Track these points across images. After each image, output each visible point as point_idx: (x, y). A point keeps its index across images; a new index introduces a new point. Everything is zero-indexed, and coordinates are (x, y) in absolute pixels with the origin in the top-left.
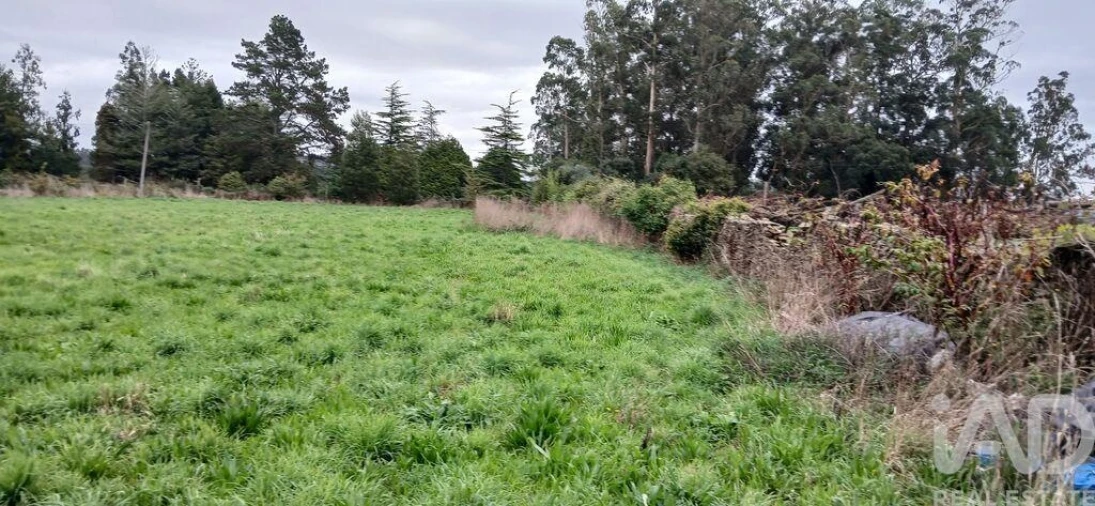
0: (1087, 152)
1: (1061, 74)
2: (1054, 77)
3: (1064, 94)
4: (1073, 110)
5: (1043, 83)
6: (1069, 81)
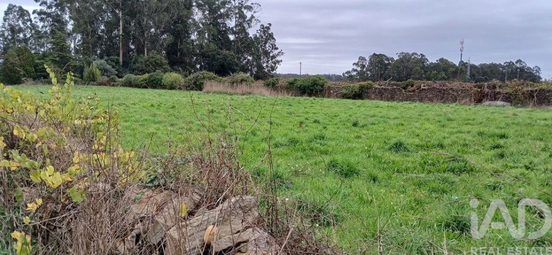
0: (278, 55)
1: (269, 24)
2: (266, 25)
3: (270, 32)
4: (273, 38)
5: (262, 27)
6: (271, 27)
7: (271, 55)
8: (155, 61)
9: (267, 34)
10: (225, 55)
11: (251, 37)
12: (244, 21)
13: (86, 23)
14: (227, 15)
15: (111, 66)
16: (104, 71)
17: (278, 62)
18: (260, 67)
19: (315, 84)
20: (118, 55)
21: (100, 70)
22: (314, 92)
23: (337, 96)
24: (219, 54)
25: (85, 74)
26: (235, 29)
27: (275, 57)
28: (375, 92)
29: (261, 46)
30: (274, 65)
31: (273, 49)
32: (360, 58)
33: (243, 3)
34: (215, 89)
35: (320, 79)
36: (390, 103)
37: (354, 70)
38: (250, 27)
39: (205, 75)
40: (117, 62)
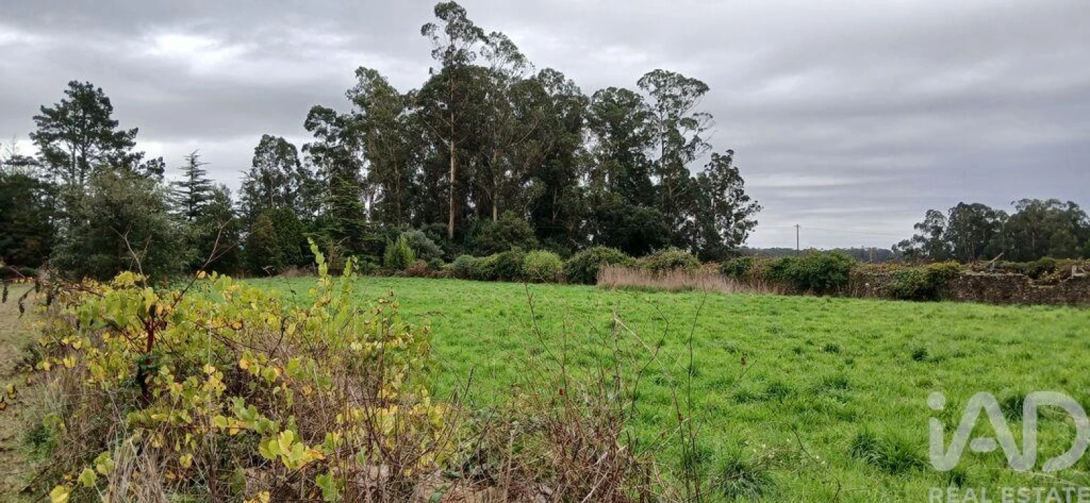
0: (749, 211)
1: (729, 151)
2: (722, 153)
3: (732, 167)
4: (739, 179)
5: (714, 158)
6: (734, 157)
7: (735, 211)
8: (512, 229)
9: (726, 172)
10: (641, 215)
11: (693, 179)
12: (680, 148)
13: (391, 164)
14: (646, 139)
15: (432, 241)
16: (421, 250)
17: (750, 225)
18: (712, 237)
19: (828, 270)
20: (447, 221)
21: (414, 247)
22: (828, 286)
23: (879, 295)
24: (631, 214)
25: (388, 256)
26: (661, 164)
27: (743, 216)
28: (966, 284)
29: (714, 194)
30: (739, 231)
31: (737, 199)
32: (928, 213)
33: (678, 114)
34: (622, 281)
35: (840, 259)
36: (1001, 310)
37: (918, 239)
38: (691, 158)
39: (603, 254)
40: (444, 234)
